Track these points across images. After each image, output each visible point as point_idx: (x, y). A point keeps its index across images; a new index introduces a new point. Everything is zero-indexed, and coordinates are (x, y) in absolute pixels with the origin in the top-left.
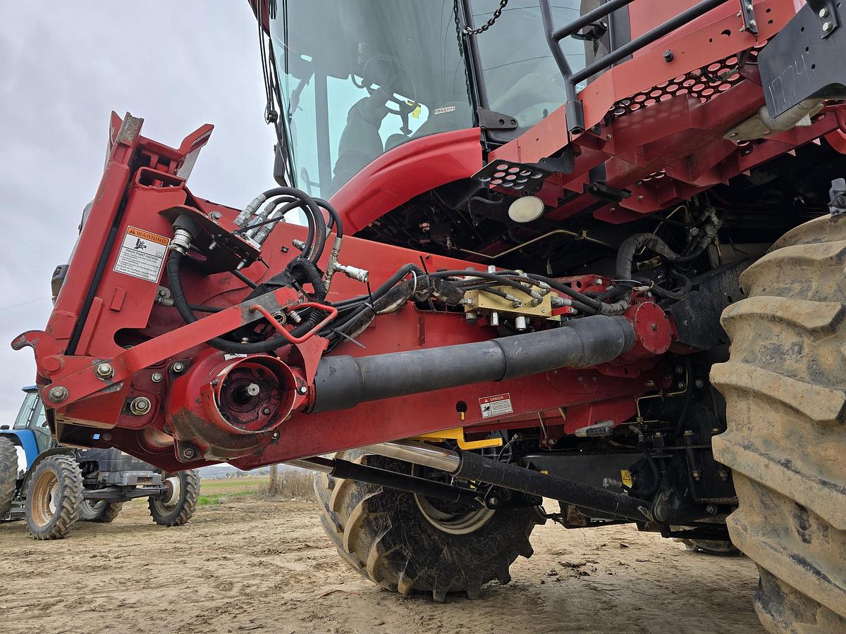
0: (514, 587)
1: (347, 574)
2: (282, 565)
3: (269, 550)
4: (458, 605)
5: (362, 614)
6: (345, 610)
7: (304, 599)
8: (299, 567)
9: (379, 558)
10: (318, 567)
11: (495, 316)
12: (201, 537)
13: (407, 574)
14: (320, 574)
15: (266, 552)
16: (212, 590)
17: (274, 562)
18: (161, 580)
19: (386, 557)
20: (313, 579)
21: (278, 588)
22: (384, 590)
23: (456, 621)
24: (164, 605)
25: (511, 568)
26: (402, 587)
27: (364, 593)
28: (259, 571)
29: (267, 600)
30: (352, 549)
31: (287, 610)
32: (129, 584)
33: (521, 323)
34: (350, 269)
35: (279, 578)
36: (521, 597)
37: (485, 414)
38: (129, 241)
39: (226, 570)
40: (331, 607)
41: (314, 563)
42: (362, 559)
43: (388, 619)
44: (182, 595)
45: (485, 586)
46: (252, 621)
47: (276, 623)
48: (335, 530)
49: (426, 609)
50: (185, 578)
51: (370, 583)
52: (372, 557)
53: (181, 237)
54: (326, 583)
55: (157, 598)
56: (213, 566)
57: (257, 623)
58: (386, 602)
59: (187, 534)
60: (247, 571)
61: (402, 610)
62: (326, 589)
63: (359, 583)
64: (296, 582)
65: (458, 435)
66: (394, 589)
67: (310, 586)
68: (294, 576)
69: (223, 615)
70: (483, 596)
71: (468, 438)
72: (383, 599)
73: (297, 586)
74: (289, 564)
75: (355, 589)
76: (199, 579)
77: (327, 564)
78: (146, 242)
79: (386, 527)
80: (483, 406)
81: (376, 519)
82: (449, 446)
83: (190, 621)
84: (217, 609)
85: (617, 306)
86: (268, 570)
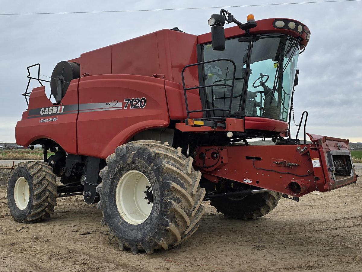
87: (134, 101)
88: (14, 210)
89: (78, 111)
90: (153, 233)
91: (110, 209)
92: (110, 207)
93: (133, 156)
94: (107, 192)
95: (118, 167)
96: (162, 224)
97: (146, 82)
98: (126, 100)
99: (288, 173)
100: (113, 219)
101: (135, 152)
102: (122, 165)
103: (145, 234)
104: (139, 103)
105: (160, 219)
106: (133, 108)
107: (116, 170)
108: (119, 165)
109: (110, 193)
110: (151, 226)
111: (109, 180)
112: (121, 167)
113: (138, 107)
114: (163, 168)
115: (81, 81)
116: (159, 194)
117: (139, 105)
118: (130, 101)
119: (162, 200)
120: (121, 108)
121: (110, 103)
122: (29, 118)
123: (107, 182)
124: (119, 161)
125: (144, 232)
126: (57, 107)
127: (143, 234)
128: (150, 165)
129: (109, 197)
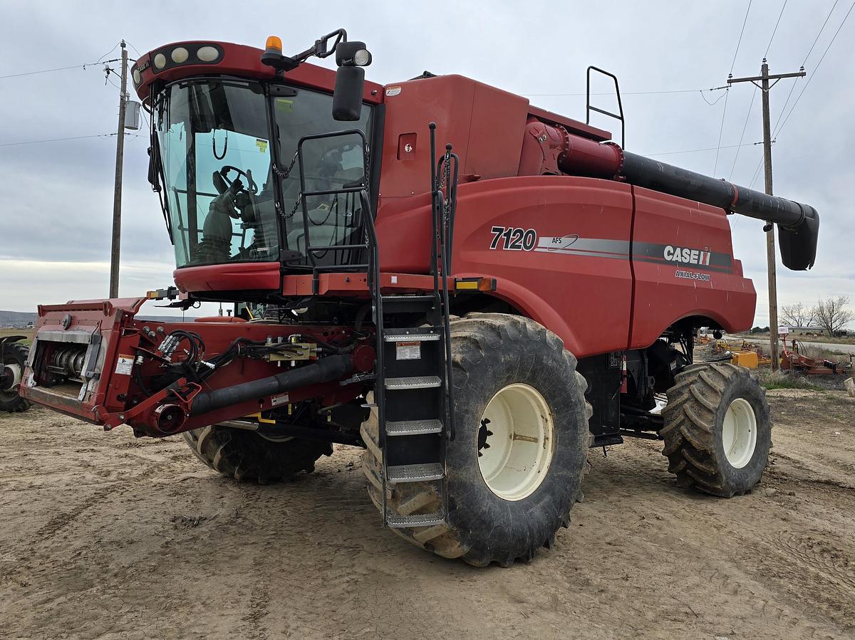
0: (318, 474)
1: (198, 464)
2: (144, 457)
3: (130, 444)
4: (275, 486)
5: (209, 492)
6: (198, 490)
7: (168, 483)
8: (159, 459)
9: (222, 458)
10: (175, 458)
11: (279, 362)
12: (55, 427)
13: (240, 468)
14: (177, 465)
15: (128, 445)
16: (96, 476)
17: (138, 454)
18: (48, 468)
19: (227, 458)
20: (172, 469)
21: (146, 475)
22: (225, 477)
23: (269, 496)
24: (63, 487)
25: (316, 462)
26: (237, 475)
27: (211, 479)
28: (126, 461)
29: (141, 483)
30: (203, 451)
31: (158, 490)
32: (23, 471)
33: (293, 364)
34: (208, 364)
35: (145, 467)
36: (319, 480)
37: (273, 404)
38: (120, 360)
39: (99, 461)
40: (188, 488)
41: (171, 455)
42: (210, 458)
43: (227, 495)
44: (75, 479)
45: (298, 474)
46: (135, 496)
47: (151, 497)
48: (191, 439)
49: (252, 489)
50: (67, 467)
51: (215, 472)
52: (217, 458)
53: (140, 359)
54: (182, 472)
55: (56, 482)
56: (85, 457)
57: (138, 498)
58: (226, 485)
59: (38, 424)
60: (117, 462)
61: (236, 490)
62: (184, 476)
63: (206, 472)
64: (159, 471)
65: (259, 415)
66: (232, 476)
67: (170, 474)
68: (157, 466)
69: (113, 493)
70: (293, 481)
71: (263, 417)
72: (224, 482)
73: (160, 474)
74: (150, 456)
75: (205, 476)
76: (79, 468)
77: (182, 456)
78: (126, 359)
79: (228, 439)
80: (273, 400)
81: (221, 434)
82: (255, 419)
83: (92, 496)
84: (107, 489)
85: (347, 349)
86: (134, 461)
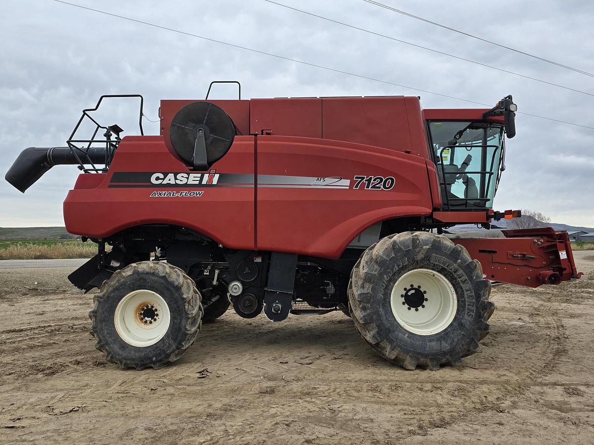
87: (372, 180)
88: (123, 350)
89: (256, 184)
90: (468, 340)
91: (387, 320)
92: (387, 318)
93: (427, 252)
94: (381, 298)
95: (398, 266)
96: (479, 329)
97: (395, 158)
98: (356, 178)
99: (525, 266)
100: (394, 332)
101: (428, 247)
102: (407, 263)
103: (454, 344)
104: (382, 183)
105: (477, 323)
106: (370, 189)
107: (395, 269)
108: (401, 263)
109: (385, 299)
110: (462, 333)
111: (384, 283)
112: (403, 265)
113: (380, 188)
114: (476, 265)
115: (260, 141)
116: (473, 294)
117: (382, 186)
118: (365, 179)
119: (478, 301)
120: (348, 188)
121: (326, 179)
122: (110, 186)
123: (379, 286)
124: (402, 258)
125: (453, 341)
126: (199, 175)
127: (451, 344)
128: (456, 262)
129: (383, 305)
